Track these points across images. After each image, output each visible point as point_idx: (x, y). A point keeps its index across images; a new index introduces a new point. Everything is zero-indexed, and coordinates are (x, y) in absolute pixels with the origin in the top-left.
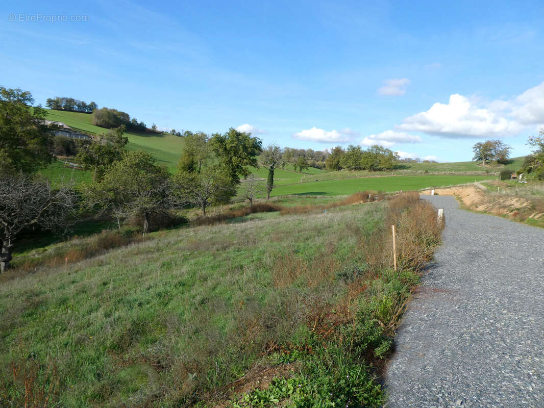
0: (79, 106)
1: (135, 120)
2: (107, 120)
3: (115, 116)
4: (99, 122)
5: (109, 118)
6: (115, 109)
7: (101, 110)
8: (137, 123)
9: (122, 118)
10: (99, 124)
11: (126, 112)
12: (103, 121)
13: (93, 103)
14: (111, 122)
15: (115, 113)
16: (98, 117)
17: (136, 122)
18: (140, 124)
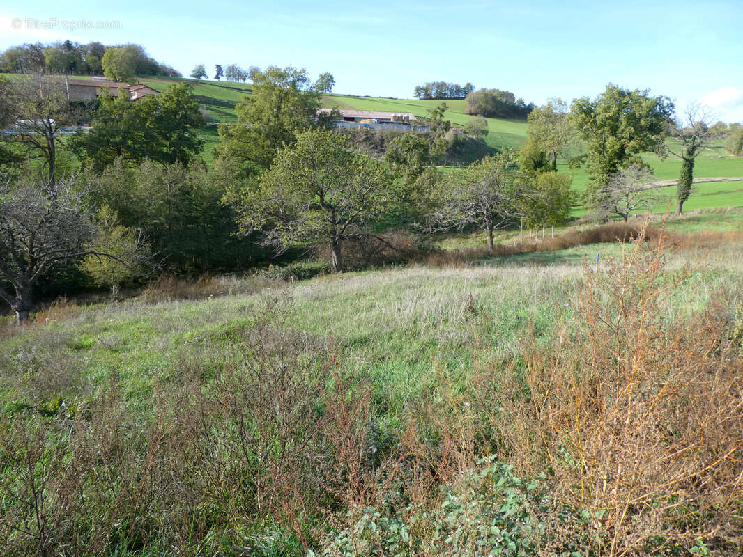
0: (451, 91)
1: (521, 102)
2: (483, 105)
3: (494, 99)
4: (473, 109)
5: (487, 102)
6: (496, 88)
7: (478, 93)
8: (524, 105)
9: (504, 100)
10: (473, 112)
11: (510, 91)
12: (478, 107)
13: (469, 85)
14: (489, 107)
15: (494, 94)
16: (472, 103)
17: (523, 103)
18: (529, 106)
